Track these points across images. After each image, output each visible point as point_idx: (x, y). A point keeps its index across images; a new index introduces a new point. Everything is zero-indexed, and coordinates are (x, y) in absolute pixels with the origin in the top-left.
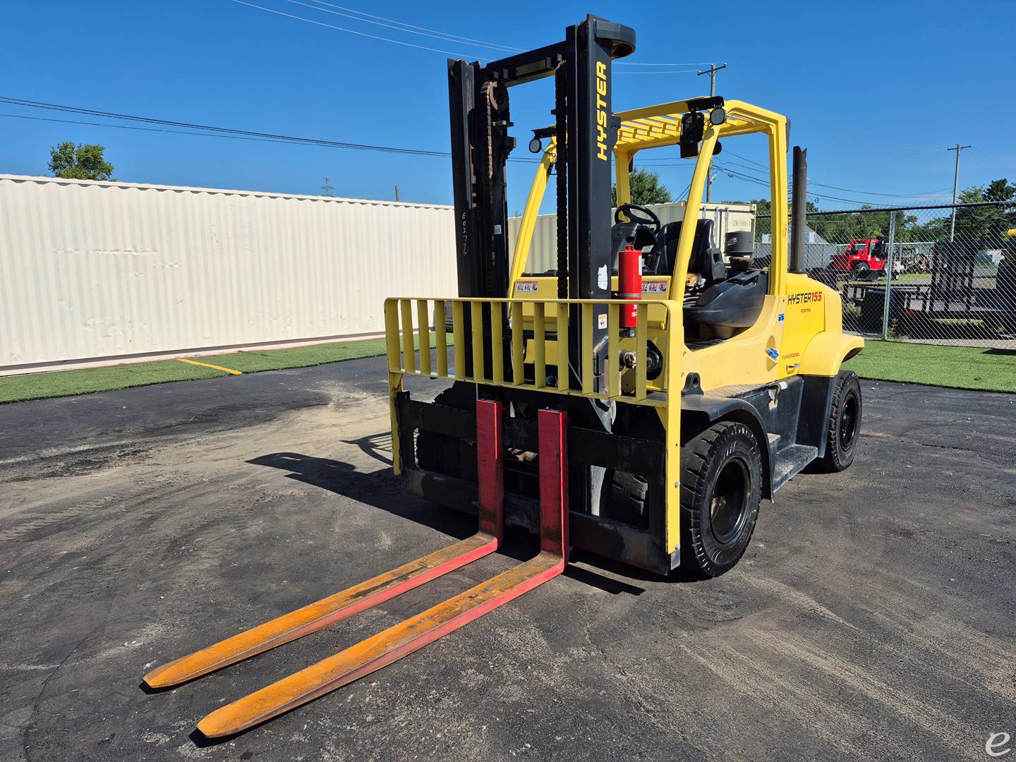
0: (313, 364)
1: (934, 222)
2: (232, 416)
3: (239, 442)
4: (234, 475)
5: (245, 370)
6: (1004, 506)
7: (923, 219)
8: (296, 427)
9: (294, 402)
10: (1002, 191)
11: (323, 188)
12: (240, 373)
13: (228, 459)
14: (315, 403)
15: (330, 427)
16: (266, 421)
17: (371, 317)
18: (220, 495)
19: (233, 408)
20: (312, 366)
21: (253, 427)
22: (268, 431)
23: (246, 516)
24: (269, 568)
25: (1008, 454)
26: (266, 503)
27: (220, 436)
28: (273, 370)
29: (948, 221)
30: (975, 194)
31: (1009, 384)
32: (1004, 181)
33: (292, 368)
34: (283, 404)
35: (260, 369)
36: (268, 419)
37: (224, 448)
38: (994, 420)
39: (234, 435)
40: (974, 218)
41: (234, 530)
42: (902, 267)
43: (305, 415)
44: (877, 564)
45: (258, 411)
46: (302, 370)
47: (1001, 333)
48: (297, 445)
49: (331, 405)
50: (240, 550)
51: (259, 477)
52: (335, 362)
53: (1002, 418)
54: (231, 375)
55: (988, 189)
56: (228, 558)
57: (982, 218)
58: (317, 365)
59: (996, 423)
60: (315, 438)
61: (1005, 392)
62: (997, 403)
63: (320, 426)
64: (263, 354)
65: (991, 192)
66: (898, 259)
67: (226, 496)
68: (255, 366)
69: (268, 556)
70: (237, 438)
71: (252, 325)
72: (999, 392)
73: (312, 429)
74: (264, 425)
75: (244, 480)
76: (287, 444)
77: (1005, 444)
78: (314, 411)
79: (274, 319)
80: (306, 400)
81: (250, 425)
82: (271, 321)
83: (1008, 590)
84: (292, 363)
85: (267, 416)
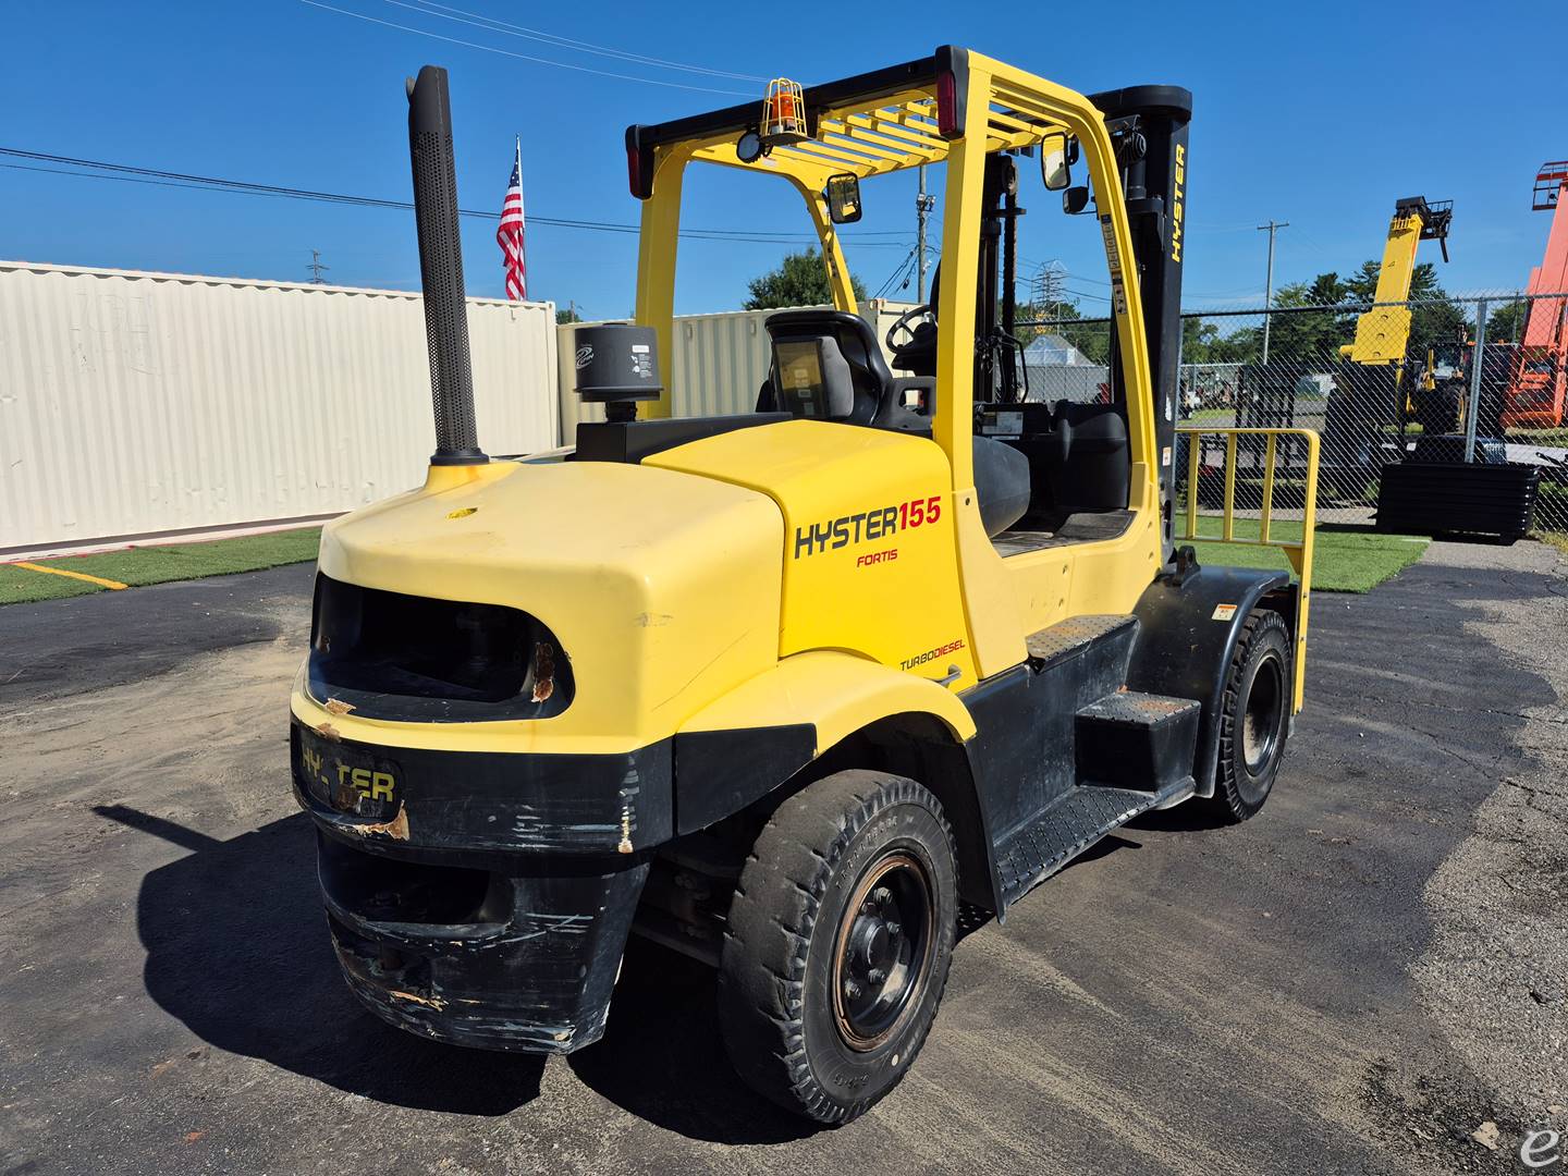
0: (258, 566)
1: (1240, 334)
2: (93, 666)
3: (98, 715)
4: (72, 781)
5: (133, 579)
6: (1341, 780)
7: (1226, 329)
8: (207, 685)
9: (213, 637)
10: (1331, 290)
11: (310, 267)
12: (124, 586)
13: (68, 749)
14: (250, 638)
15: (272, 681)
16: (154, 674)
17: (371, 484)
18: (31, 824)
19: (99, 652)
20: (257, 570)
21: (129, 687)
22: (154, 693)
23: (73, 864)
24: (94, 970)
25: (1346, 692)
26: (118, 835)
27: (64, 706)
28: (188, 579)
29: (1260, 332)
30: (1296, 294)
31: (1344, 578)
32: (1333, 276)
33: (220, 575)
34: (193, 641)
35: (161, 578)
36: (160, 669)
37: (66, 728)
38: (1325, 636)
39: (90, 702)
40: (1294, 329)
41: (43, 895)
42: (1197, 400)
43: (232, 663)
44: (1153, 893)
45: (145, 656)
46: (238, 579)
47: (1332, 499)
48: (204, 717)
49: (280, 641)
50: (45, 935)
51: (118, 785)
52: (301, 562)
53: (1336, 633)
54: (107, 590)
55: (1313, 287)
56: (17, 954)
57: (1306, 329)
58: (266, 569)
59: (1327, 641)
60: (240, 703)
61: (1339, 591)
62: (1328, 609)
63: (250, 682)
64: (174, 550)
65: (1316, 291)
66: (1191, 389)
67: (45, 824)
68: (153, 574)
69: (96, 946)
70: (95, 708)
71: (154, 500)
72: (1331, 591)
73: (238, 685)
74: (150, 683)
75: (87, 790)
76: (184, 716)
77: (1340, 674)
78: (248, 652)
79: (194, 490)
80: (235, 633)
81: (124, 682)
82: (188, 494)
83: (1348, 927)
84: (221, 566)
85: (158, 664)
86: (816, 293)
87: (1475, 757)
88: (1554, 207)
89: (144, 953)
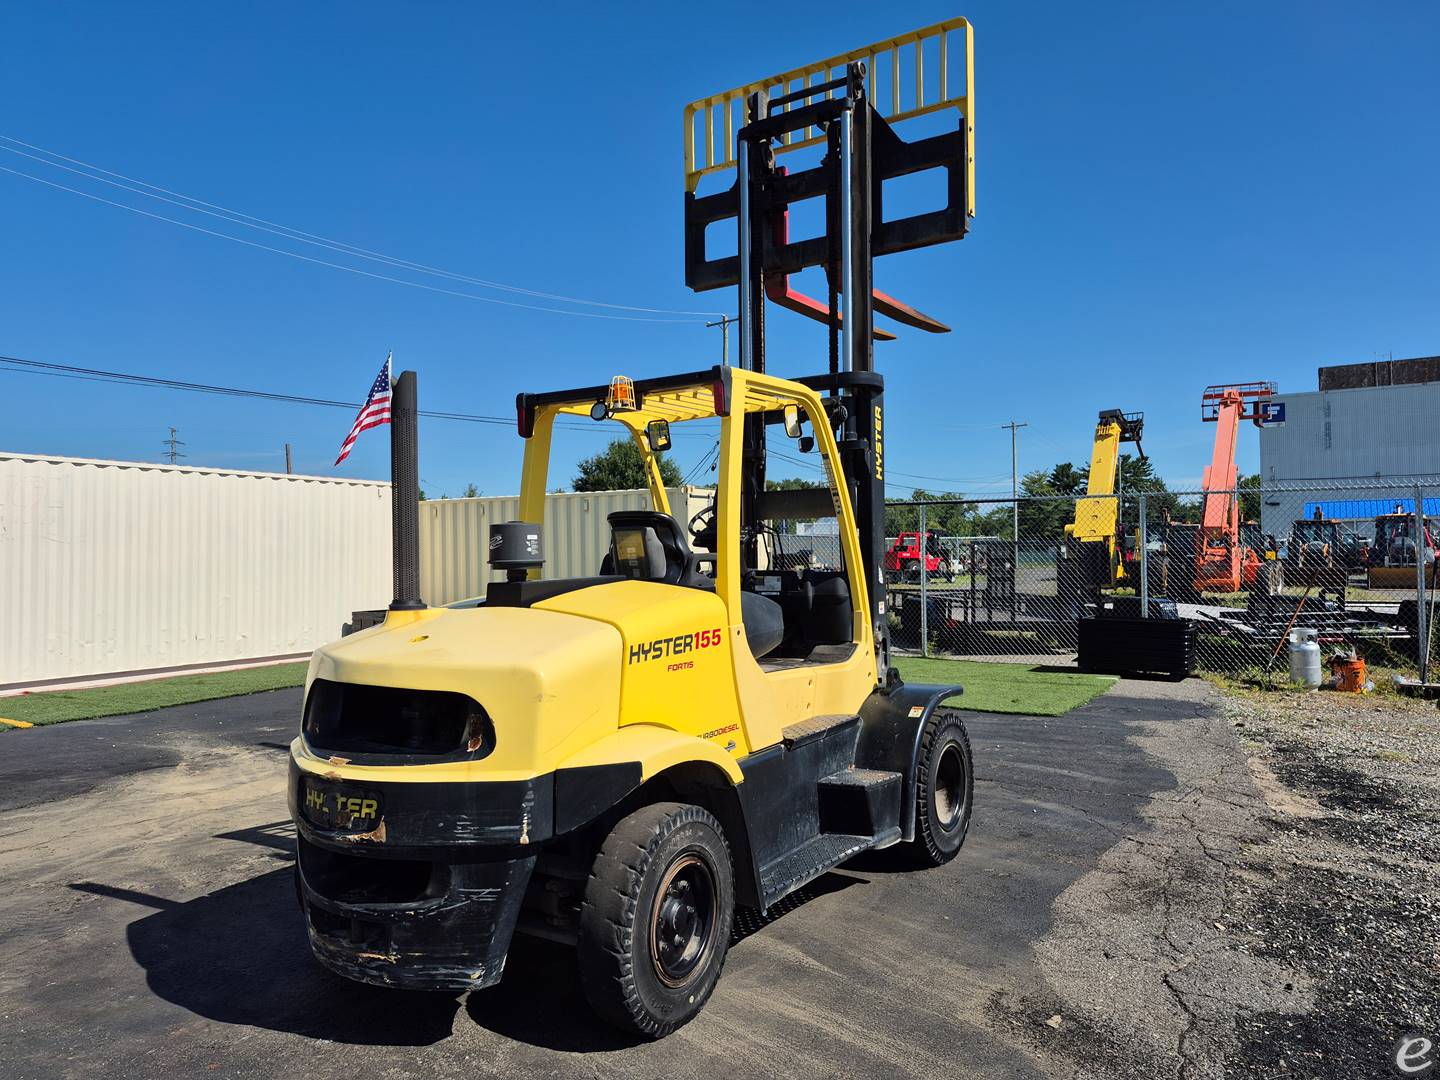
0: (148, 707)
1: (997, 512)
2: (22, 788)
3: (38, 824)
4: (36, 870)
5: (38, 721)
6: (1015, 839)
7: (984, 510)
8: (127, 800)
9: (123, 764)
10: (1068, 477)
11: (166, 442)
12: (30, 725)
13: (20, 849)
14: (156, 764)
15: (183, 796)
16: (78, 793)
17: (244, 637)
18: (15, 898)
19: (24, 777)
20: (148, 711)
21: (59, 803)
22: (83, 807)
23: (62, 921)
24: (105, 982)
25: (1029, 784)
26: (92, 902)
27: (4, 819)
28: (87, 718)
29: (1012, 510)
30: (1040, 480)
31: (1046, 705)
32: (1069, 466)
33: (115, 715)
34: (105, 767)
35: (63, 718)
36: (84, 790)
37: (13, 834)
38: (1025, 746)
39: (27, 815)
40: (1040, 508)
41: (46, 941)
42: (961, 567)
43: (142, 784)
44: (873, 909)
45: (65, 780)
46: (132, 718)
47: (1053, 647)
48: (132, 824)
49: (182, 766)
50: (59, 964)
51: (77, 870)
52: (187, 703)
53: (1034, 744)
54: (16, 728)
55: (1053, 475)
56: (41, 977)
57: (1050, 508)
58: (156, 710)
59: (1025, 750)
60: (160, 813)
61: (1041, 715)
62: (1030, 728)
63: (165, 797)
64: (67, 696)
65: (1056, 477)
66: (955, 558)
67: (28, 898)
68: (53, 714)
69: (101, 969)
70: (33, 819)
71: (52, 651)
72: (1035, 715)
73: (155, 800)
74: (76, 799)
75: (53, 875)
76: (115, 823)
77: (1029, 772)
78: (156, 776)
79: (87, 643)
80: (143, 760)
81: (53, 799)
82: (82, 646)
83: (999, 923)
84: (115, 708)
85: (79, 786)
86: (637, 472)
87: (1110, 824)
88: (1216, 419)
89: (143, 972)
